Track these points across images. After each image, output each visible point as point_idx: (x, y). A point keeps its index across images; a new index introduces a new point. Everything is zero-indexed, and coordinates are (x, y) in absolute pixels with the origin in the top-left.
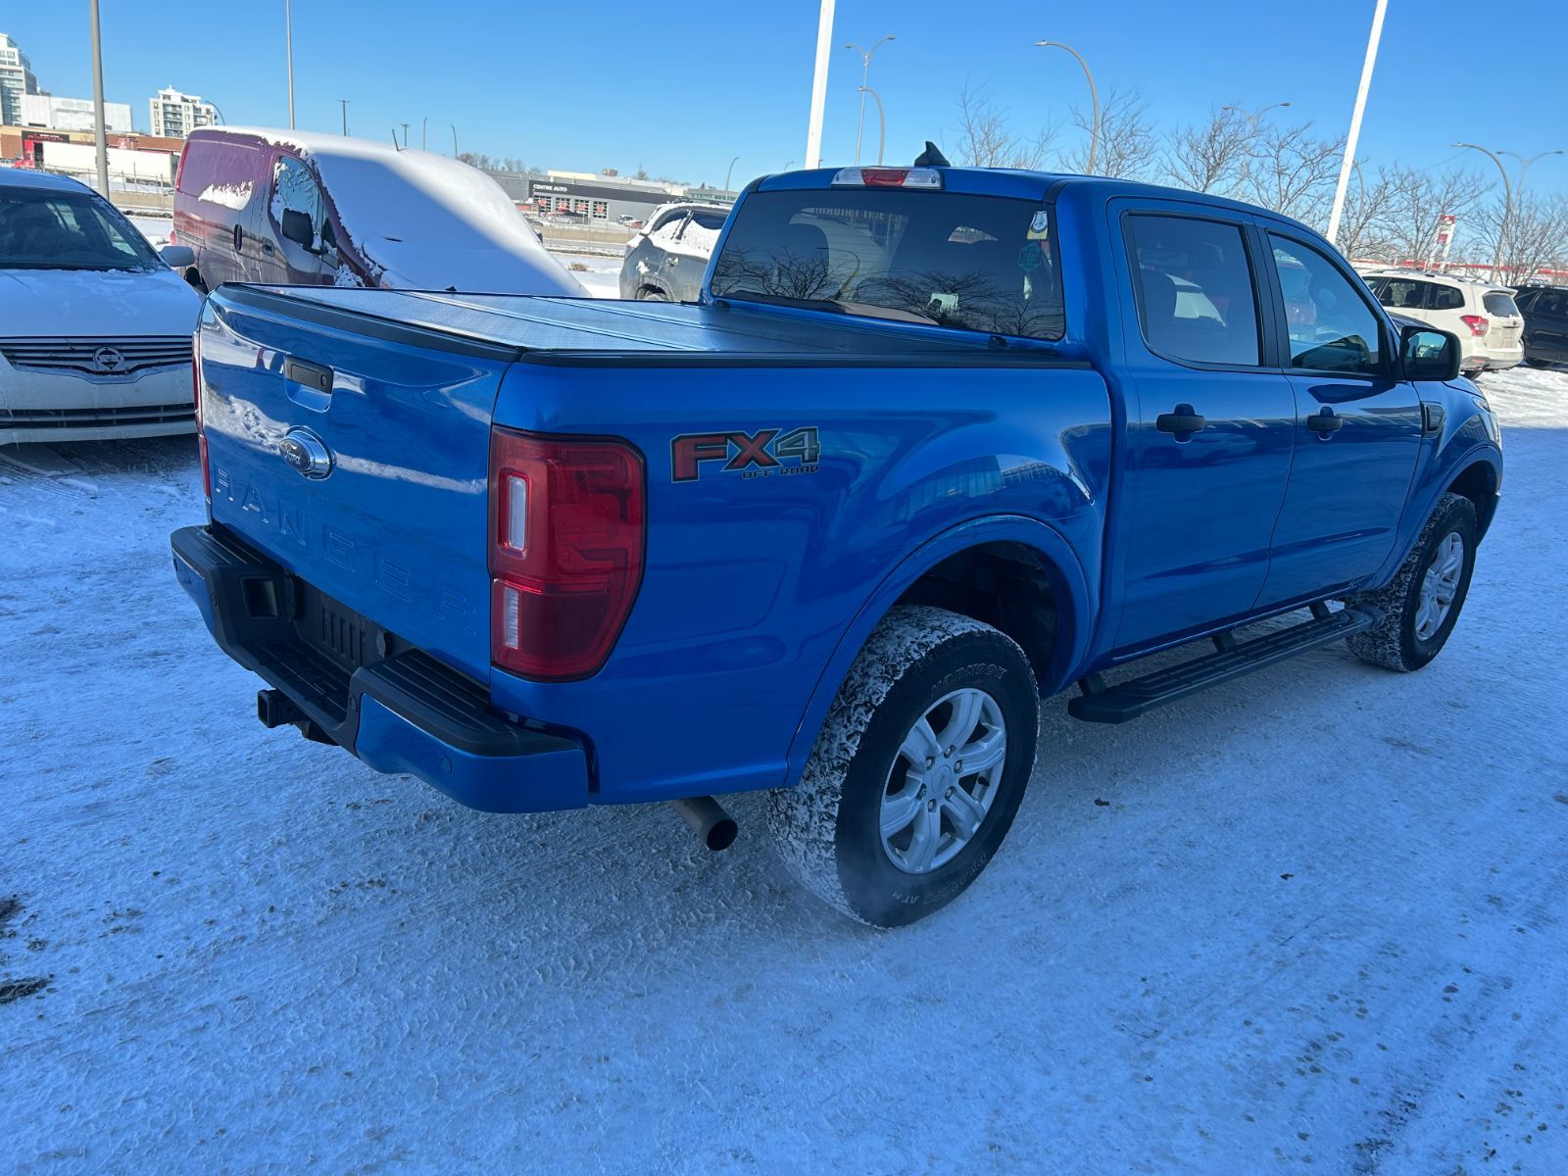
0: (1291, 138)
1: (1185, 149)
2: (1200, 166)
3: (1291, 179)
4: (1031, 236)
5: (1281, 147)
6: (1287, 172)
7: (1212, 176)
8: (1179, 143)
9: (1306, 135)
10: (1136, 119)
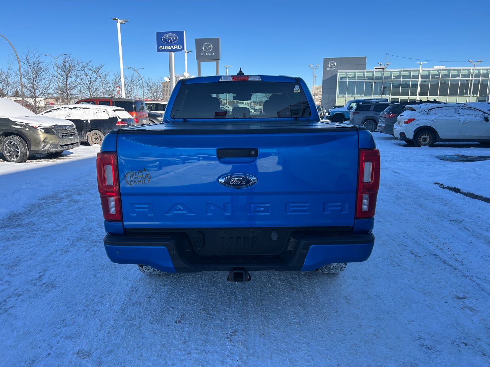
0: (87, 65)
1: (56, 68)
2: (63, 73)
3: (90, 77)
4: (295, 92)
5: (84, 68)
6: (88, 75)
7: (68, 76)
8: (54, 67)
9: (91, 64)
10: (39, 58)
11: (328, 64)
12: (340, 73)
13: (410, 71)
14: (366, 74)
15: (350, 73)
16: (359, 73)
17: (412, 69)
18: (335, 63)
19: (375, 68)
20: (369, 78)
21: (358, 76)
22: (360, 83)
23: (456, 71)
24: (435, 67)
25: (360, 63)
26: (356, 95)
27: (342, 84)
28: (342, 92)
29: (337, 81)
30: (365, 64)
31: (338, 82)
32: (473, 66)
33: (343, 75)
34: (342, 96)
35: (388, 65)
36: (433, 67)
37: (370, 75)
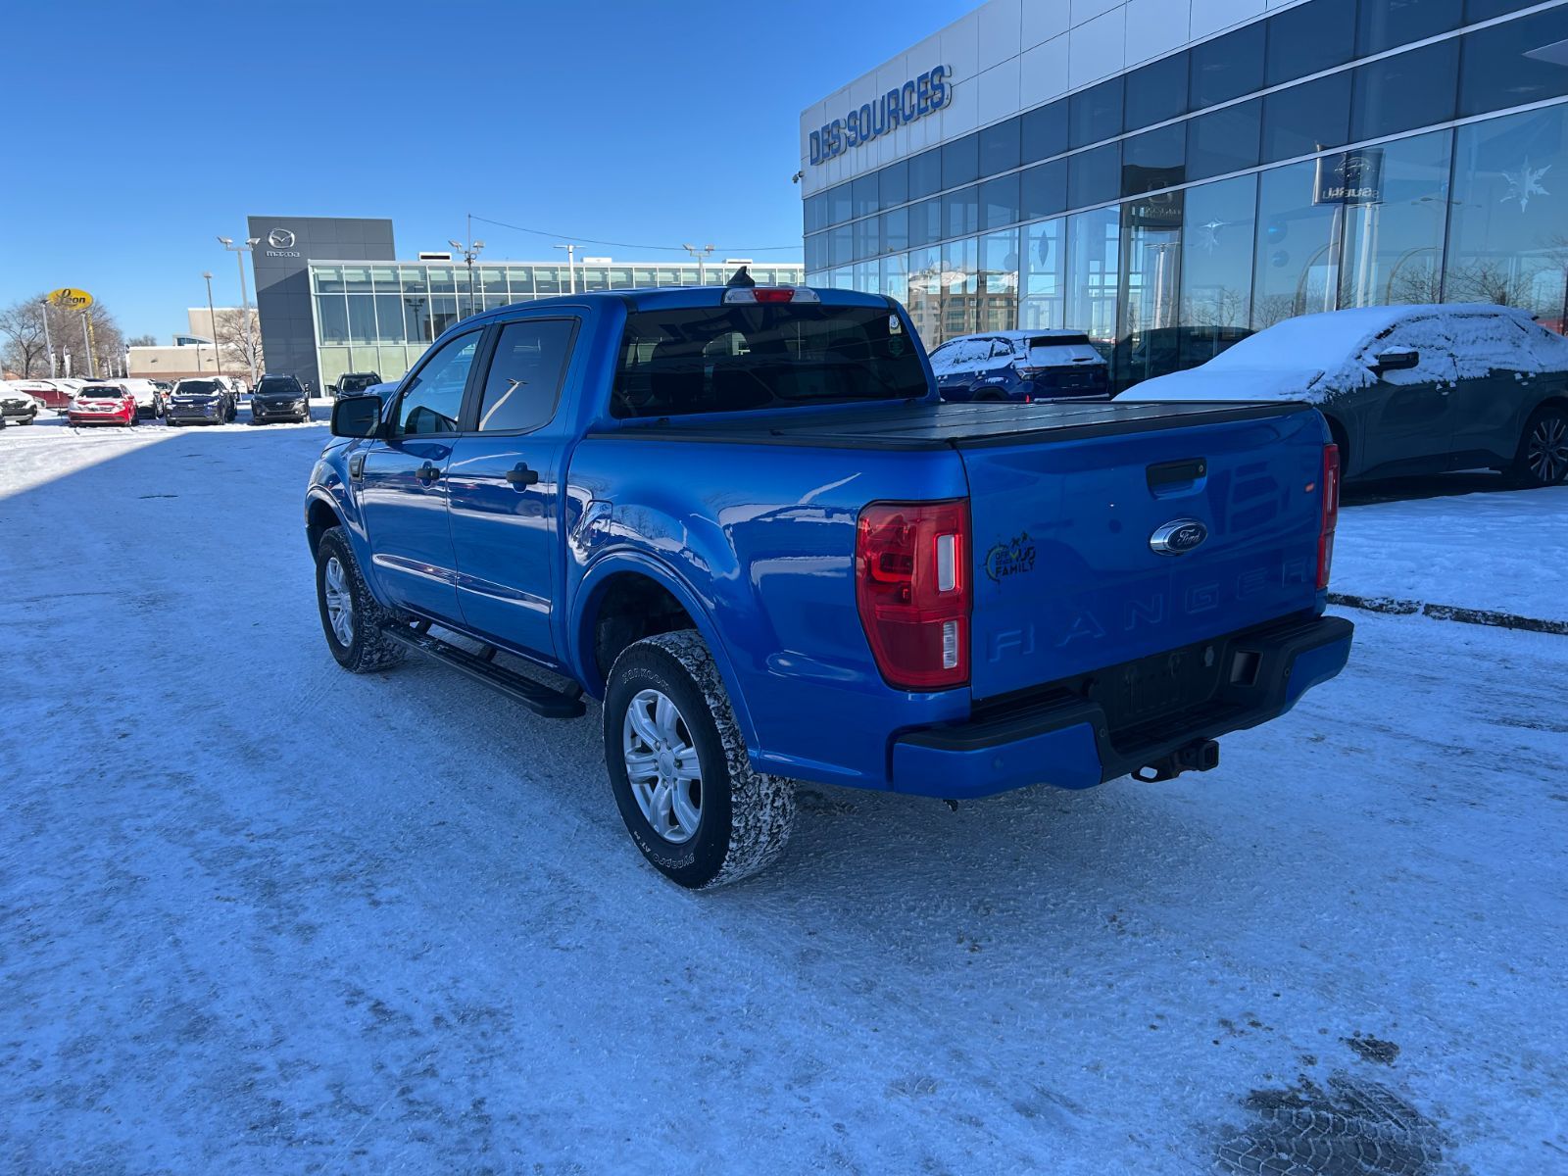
4: (892, 332)
11: (268, 237)
12: (318, 267)
13: (528, 270)
14: (403, 275)
15: (351, 270)
16: (378, 270)
17: (533, 264)
18: (293, 236)
19: (424, 257)
20: (411, 287)
21: (378, 279)
22: (388, 303)
23: (646, 274)
24: (586, 260)
25: (375, 238)
26: (353, 340)
27: (330, 305)
28: (335, 332)
29: (310, 294)
30: (392, 244)
31: (313, 299)
32: (695, 262)
33: (329, 275)
34: (336, 343)
35: (480, 249)
36: (582, 260)
37: (414, 276)
